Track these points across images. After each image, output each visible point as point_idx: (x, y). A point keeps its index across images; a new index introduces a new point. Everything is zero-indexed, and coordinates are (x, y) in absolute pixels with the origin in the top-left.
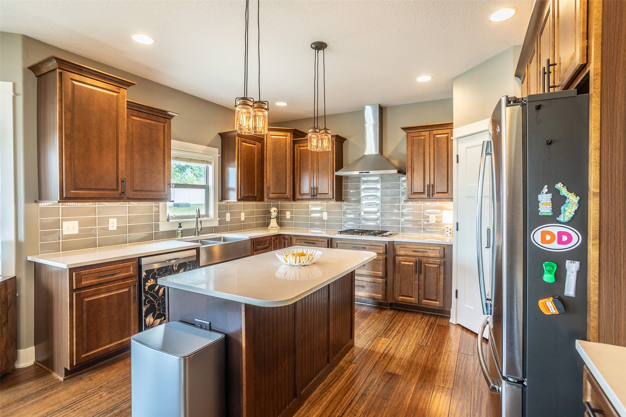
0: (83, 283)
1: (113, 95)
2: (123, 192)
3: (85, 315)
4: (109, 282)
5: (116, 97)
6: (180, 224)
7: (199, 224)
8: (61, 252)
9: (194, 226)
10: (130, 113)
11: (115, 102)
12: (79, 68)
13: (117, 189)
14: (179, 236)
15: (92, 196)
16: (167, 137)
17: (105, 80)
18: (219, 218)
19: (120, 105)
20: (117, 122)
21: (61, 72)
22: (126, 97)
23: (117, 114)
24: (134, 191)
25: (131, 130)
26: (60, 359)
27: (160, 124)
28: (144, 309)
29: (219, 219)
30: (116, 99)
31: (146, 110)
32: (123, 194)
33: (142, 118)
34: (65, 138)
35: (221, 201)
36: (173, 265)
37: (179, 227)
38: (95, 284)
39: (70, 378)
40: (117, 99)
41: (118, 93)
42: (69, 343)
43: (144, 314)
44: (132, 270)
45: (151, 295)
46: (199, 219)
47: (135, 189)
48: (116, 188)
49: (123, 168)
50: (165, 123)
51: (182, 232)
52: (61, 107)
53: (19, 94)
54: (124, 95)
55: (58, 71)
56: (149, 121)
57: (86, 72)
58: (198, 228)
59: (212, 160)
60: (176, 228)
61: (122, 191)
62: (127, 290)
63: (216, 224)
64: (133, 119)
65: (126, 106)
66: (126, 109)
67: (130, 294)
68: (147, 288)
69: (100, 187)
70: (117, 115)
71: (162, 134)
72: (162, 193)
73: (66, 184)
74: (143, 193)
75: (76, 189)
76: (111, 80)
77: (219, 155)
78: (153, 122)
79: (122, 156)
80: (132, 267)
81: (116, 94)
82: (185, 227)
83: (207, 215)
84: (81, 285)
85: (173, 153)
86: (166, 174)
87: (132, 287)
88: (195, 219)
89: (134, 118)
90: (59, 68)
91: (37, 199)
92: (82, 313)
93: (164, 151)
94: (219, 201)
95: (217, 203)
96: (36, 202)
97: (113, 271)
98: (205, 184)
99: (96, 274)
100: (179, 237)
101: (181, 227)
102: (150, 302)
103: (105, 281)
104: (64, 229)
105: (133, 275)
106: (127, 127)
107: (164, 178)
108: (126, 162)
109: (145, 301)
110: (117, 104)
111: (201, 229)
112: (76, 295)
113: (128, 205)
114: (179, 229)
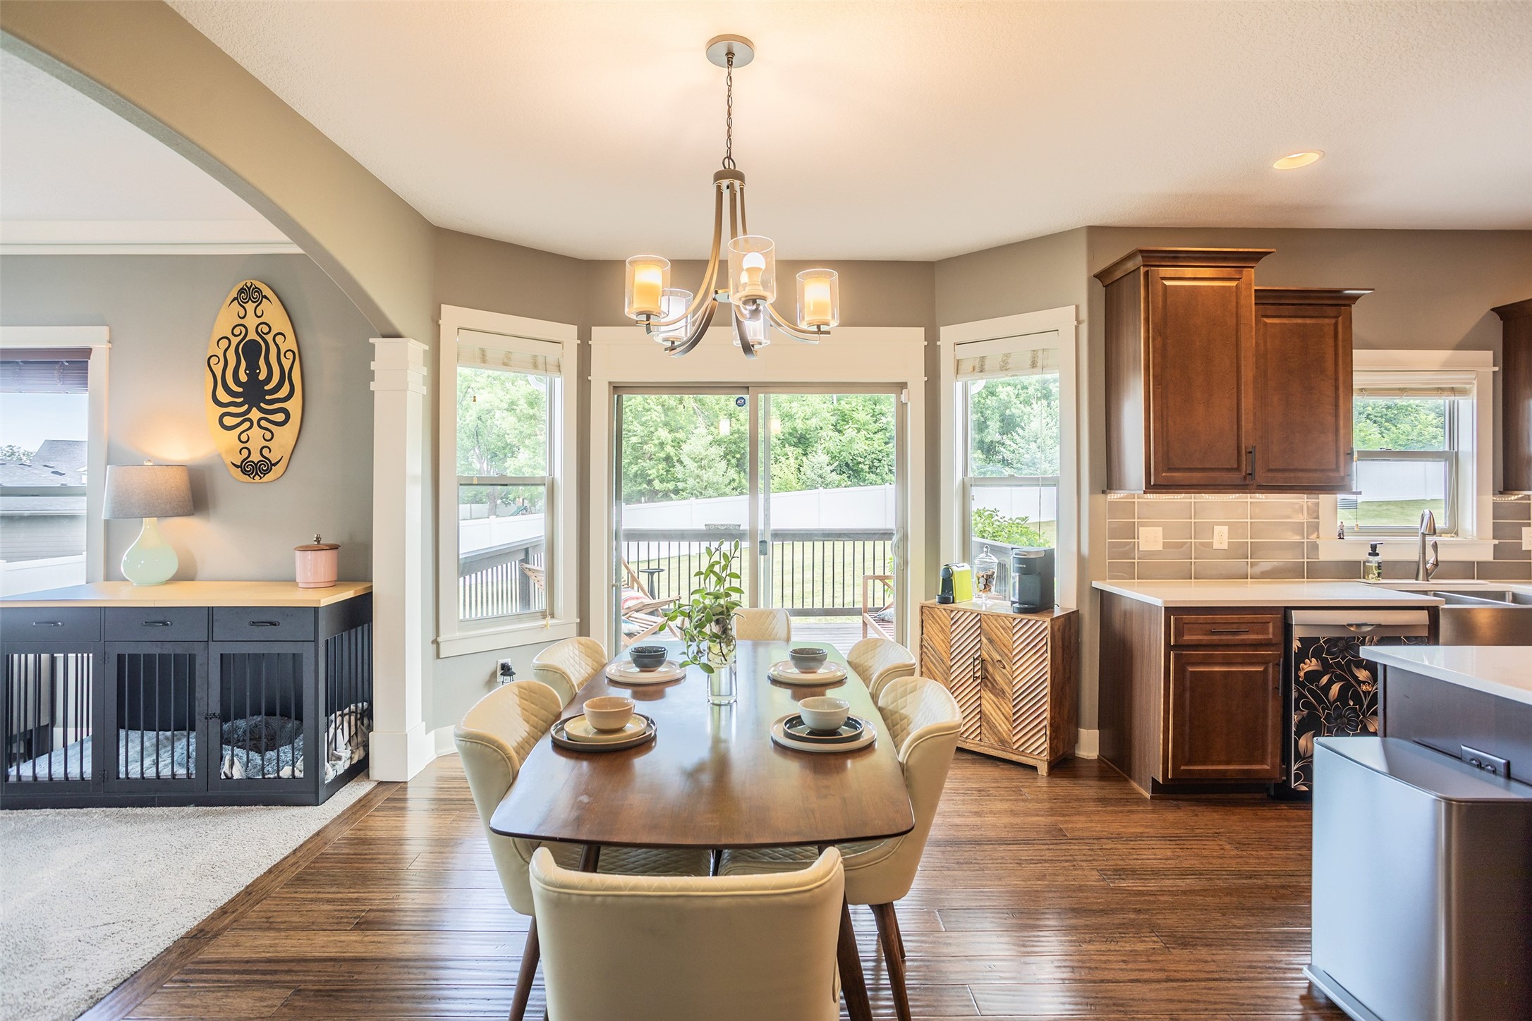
0: (1186, 637)
1: (1229, 287)
2: (1250, 474)
3: (1187, 695)
4: (1227, 646)
5: (1234, 289)
6: (1374, 547)
7: (1430, 551)
8: (1136, 580)
9: (1414, 555)
10: (1260, 313)
11: (1233, 299)
12: (1172, 255)
13: (1238, 469)
14: (1371, 576)
15: (1194, 482)
16: (1344, 347)
17: (1215, 262)
18: (1494, 538)
19: (1242, 302)
20: (1237, 337)
21: (1148, 271)
22: (1253, 284)
23: (1237, 321)
24: (1270, 470)
25: (1262, 347)
26: (1145, 760)
27: (1327, 321)
28: (1295, 718)
29: (1496, 542)
30: (1234, 294)
31: (1294, 298)
32: (1248, 477)
33: (1285, 317)
34: (1154, 382)
35: (1501, 493)
36: (1364, 638)
37: (1370, 554)
38: (1204, 643)
39: (1160, 799)
40: (1237, 292)
41: (1239, 279)
42: (1162, 737)
43: (1294, 729)
44: (1271, 630)
45: (1310, 691)
46: (1428, 538)
47: (1271, 467)
48: (1236, 466)
49: (1251, 425)
50: (1337, 317)
51: (1379, 567)
52: (1147, 331)
53: (1083, 321)
54: (1251, 280)
55: (1142, 270)
56: (1299, 321)
57: (1184, 257)
58: (1425, 563)
59: (1471, 383)
60: (1362, 555)
61: (1248, 472)
62: (1261, 669)
63: (1488, 555)
64: (1266, 324)
65: (1253, 302)
66: (1254, 306)
67: (1267, 681)
68: (1302, 674)
69: (1208, 466)
70: (1238, 325)
71: (1331, 342)
72: (1332, 474)
73: (1155, 462)
74: (1287, 474)
75: (1170, 470)
76: (1225, 259)
77: (1496, 369)
78: (1308, 321)
79: (1248, 402)
80: (1271, 625)
81: (1234, 284)
82: (1385, 555)
83: (1453, 530)
84: (1181, 642)
85: (1358, 380)
86: (1342, 431)
87: (1271, 665)
88: (1418, 539)
89: (1269, 321)
90: (1144, 266)
91: (1105, 489)
92: (1184, 690)
93: (1336, 379)
94: (1494, 494)
95: (1489, 499)
96: (1103, 492)
97: (1235, 626)
98: (1447, 449)
99: (1207, 625)
100: (1372, 578)
101: (1378, 555)
102: (1307, 705)
103: (1221, 643)
104: (1140, 540)
105: (1274, 642)
106: (1256, 342)
107: (1337, 441)
108: (1255, 414)
109: (1297, 701)
110: (1237, 302)
111: (1436, 564)
112: (1176, 655)
113: (1249, 500)
114: (1371, 558)
